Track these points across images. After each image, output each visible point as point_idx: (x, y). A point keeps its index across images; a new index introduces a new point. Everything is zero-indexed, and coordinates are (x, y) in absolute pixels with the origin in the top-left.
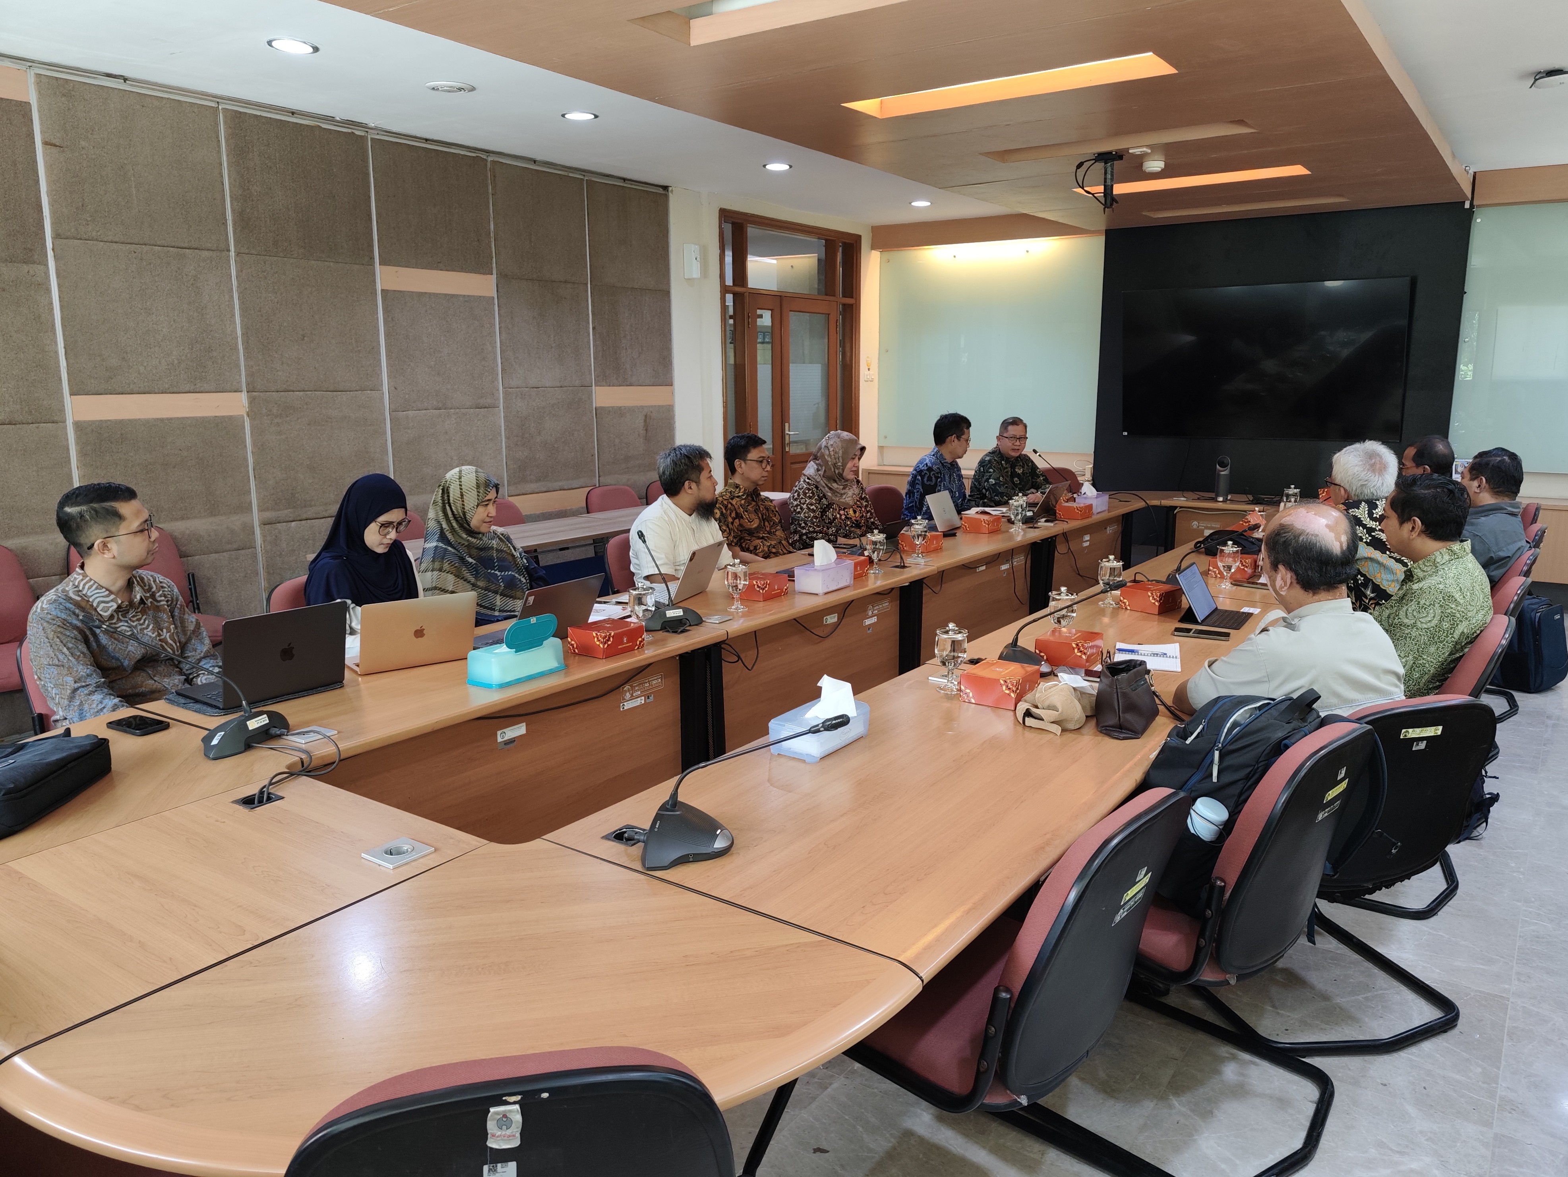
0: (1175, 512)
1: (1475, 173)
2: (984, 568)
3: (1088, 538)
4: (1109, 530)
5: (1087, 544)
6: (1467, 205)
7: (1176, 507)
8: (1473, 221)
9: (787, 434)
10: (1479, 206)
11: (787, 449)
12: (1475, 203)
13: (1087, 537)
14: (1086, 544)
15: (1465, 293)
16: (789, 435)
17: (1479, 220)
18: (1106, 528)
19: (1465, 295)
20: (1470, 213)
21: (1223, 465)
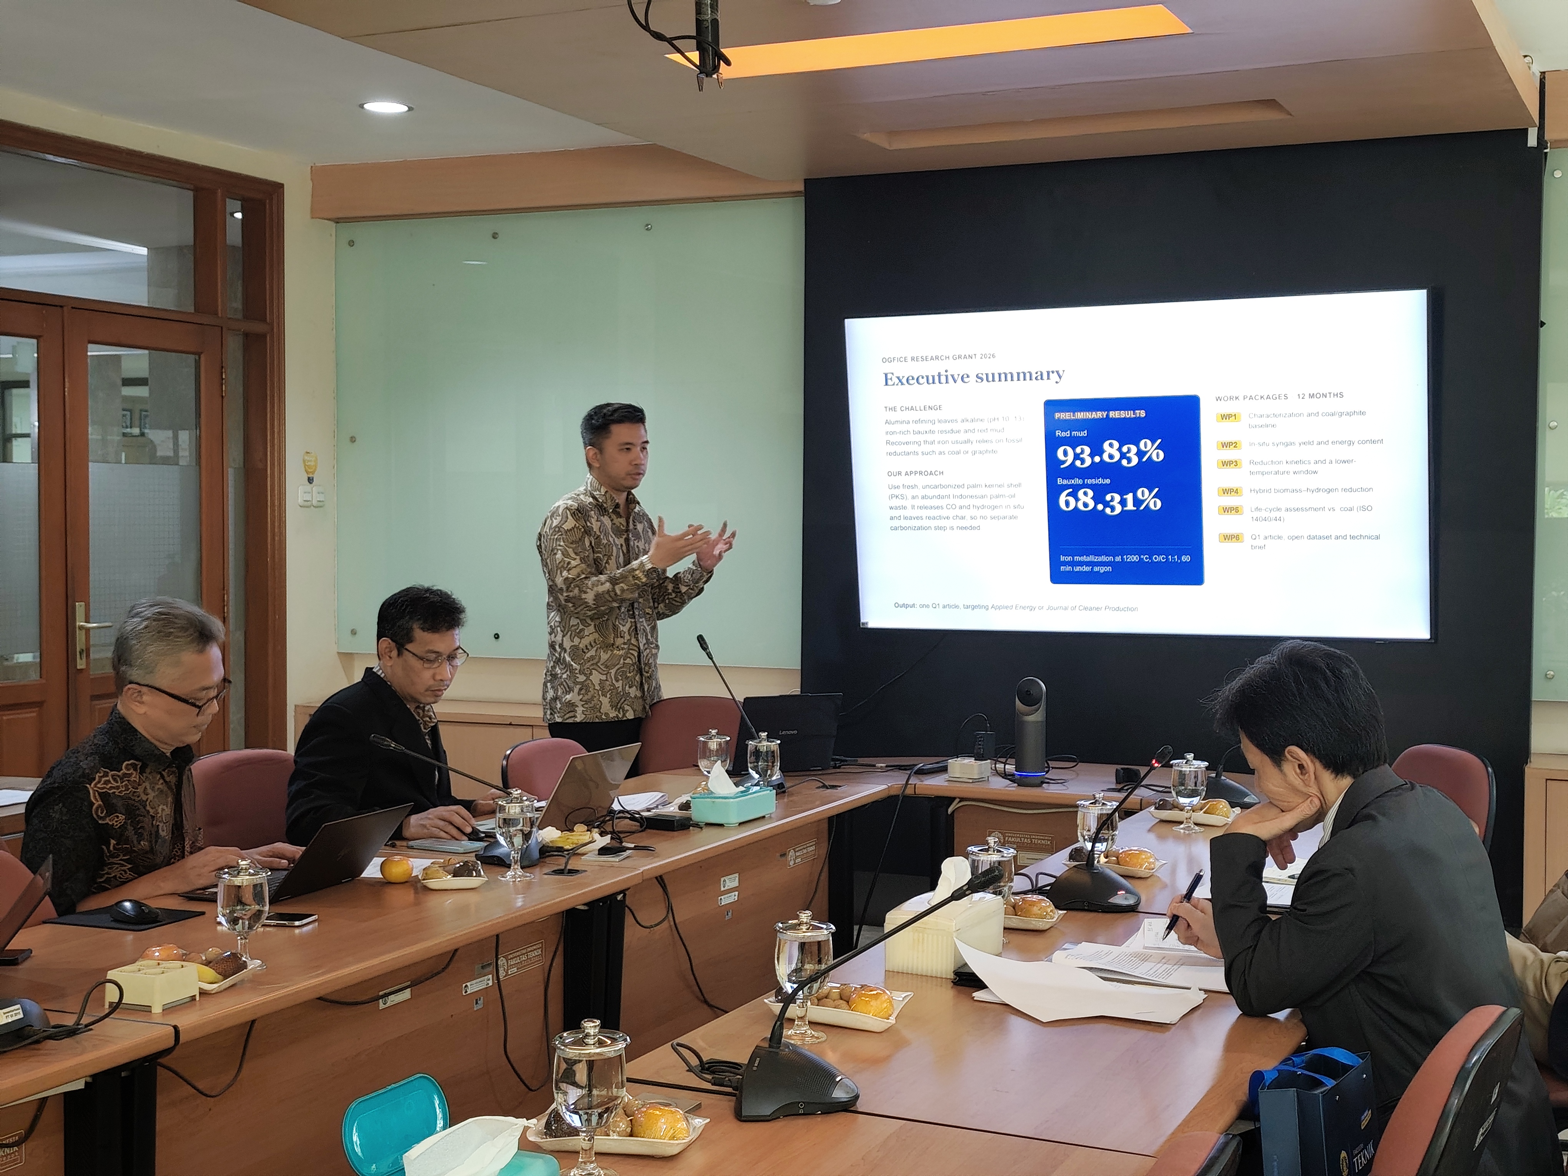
0: (950, 810)
1: (1543, 73)
2: (406, 995)
3: (736, 884)
4: (794, 858)
5: (733, 897)
6: (1532, 141)
7: (951, 800)
8: (1546, 178)
9: (81, 628)
10: (1559, 144)
11: (81, 664)
12: (1548, 136)
13: (731, 881)
14: (726, 900)
15: (1543, 324)
16: (88, 630)
17: (1558, 174)
18: (783, 855)
19: (1542, 330)
20: (1538, 156)
21: (1030, 700)
